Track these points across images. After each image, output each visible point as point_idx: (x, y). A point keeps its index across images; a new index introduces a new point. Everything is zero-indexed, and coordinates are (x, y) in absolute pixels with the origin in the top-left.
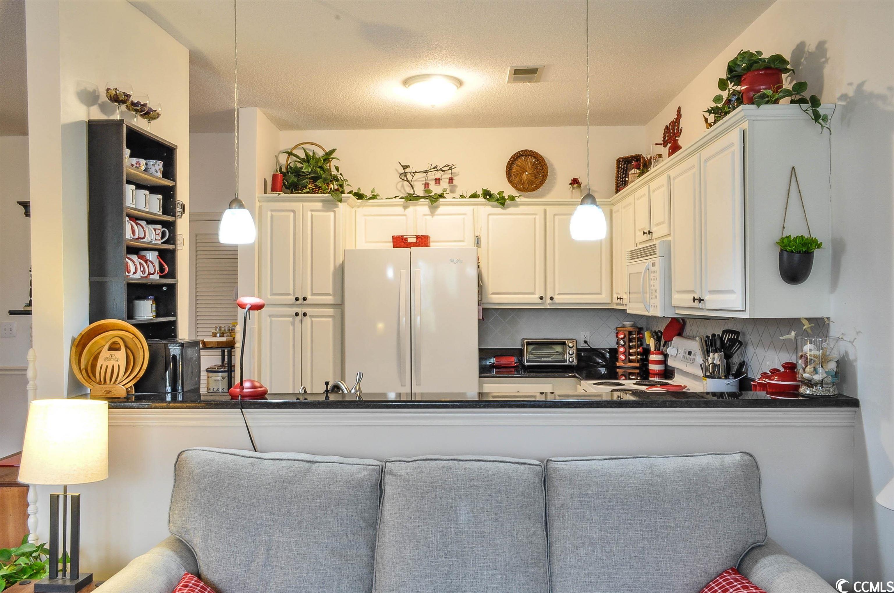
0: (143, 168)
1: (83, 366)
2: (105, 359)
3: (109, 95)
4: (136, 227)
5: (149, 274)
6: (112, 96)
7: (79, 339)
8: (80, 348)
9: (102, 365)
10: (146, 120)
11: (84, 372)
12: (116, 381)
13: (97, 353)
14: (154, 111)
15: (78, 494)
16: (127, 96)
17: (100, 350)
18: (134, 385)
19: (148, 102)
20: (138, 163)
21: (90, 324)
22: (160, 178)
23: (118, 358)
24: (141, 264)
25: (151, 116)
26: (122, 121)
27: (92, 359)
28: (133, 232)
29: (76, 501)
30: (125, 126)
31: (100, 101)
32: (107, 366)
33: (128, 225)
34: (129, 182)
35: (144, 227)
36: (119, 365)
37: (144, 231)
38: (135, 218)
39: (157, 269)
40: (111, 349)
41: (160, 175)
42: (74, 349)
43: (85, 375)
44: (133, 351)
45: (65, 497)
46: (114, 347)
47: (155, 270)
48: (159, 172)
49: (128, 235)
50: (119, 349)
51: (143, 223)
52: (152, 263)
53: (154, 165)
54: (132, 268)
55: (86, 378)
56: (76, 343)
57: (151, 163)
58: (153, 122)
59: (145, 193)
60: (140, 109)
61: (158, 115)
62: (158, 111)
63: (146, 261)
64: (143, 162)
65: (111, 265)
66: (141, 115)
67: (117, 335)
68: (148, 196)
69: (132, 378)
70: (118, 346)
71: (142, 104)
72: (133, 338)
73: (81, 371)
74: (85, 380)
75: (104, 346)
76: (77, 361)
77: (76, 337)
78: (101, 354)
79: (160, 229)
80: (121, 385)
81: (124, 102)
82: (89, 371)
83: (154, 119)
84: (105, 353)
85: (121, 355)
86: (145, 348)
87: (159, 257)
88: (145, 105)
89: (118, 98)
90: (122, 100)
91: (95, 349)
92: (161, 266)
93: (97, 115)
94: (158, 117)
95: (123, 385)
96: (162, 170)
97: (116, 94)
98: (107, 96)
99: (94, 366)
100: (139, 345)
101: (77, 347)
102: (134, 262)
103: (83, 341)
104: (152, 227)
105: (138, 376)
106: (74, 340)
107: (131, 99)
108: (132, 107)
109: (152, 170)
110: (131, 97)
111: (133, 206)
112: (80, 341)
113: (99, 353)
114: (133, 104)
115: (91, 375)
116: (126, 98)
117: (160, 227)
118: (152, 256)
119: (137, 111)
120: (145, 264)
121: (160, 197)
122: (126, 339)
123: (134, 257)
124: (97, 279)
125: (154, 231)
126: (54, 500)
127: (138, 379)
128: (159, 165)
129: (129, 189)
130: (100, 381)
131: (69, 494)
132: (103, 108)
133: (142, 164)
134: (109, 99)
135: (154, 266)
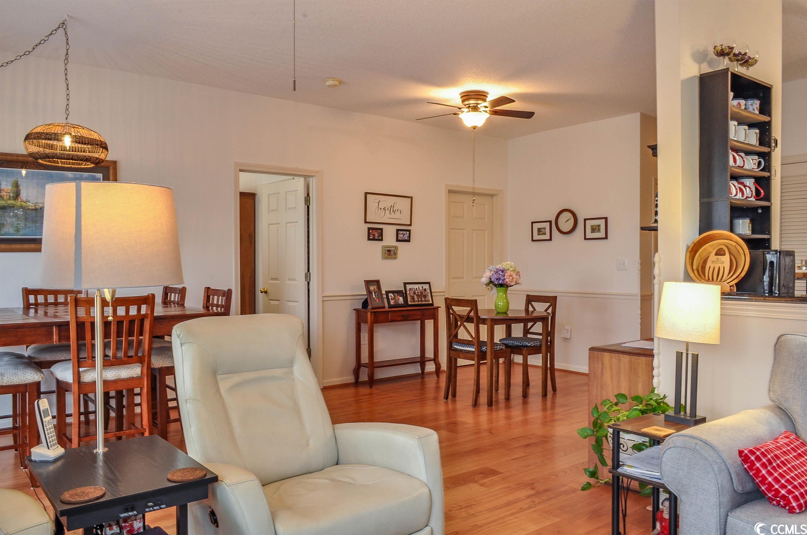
0: (743, 107)
1: (695, 267)
2: (713, 262)
3: (716, 52)
4: (737, 157)
5: (747, 197)
6: (719, 51)
7: (692, 246)
8: (693, 253)
9: (710, 267)
10: (745, 68)
11: (696, 272)
12: (721, 280)
13: (706, 257)
14: (752, 58)
15: (697, 353)
16: (731, 49)
17: (709, 255)
18: (736, 284)
19: (748, 51)
20: (739, 104)
21: (700, 235)
22: (757, 114)
23: (723, 262)
24: (740, 188)
25: (750, 63)
26: (728, 69)
27: (702, 262)
28: (735, 161)
29: (696, 358)
30: (730, 73)
31: (708, 59)
32: (714, 268)
33: (731, 154)
34: (732, 119)
35: (744, 157)
36: (724, 267)
37: (744, 161)
38: (736, 150)
39: (754, 194)
40: (717, 254)
41: (757, 112)
42: (688, 254)
43: (697, 274)
44: (735, 256)
45: (687, 354)
46: (720, 253)
47: (752, 194)
48: (756, 110)
49: (731, 162)
50: (724, 254)
51: (743, 154)
52: (750, 188)
53: (752, 105)
54: (734, 192)
55: (697, 277)
56: (690, 249)
57: (750, 103)
58: (751, 68)
59: (745, 128)
60: (741, 58)
61: (756, 61)
62: (756, 58)
63: (745, 186)
64: (743, 102)
65: (716, 189)
66: (740, 64)
67: (722, 244)
68: (747, 131)
69: (734, 278)
70: (723, 252)
71: (743, 53)
72: (736, 245)
73: (693, 271)
74: (697, 278)
75: (711, 252)
76: (691, 263)
77: (689, 245)
78: (709, 258)
79: (756, 160)
80: (725, 283)
81: (728, 54)
82: (700, 272)
83: (752, 65)
84: (713, 257)
85: (726, 259)
86: (746, 254)
87: (755, 184)
88: (745, 54)
89: (723, 52)
90: (727, 53)
91: (704, 255)
92: (757, 190)
93: (706, 69)
94: (756, 63)
95: (728, 283)
96: (758, 108)
97: (722, 49)
98: (714, 53)
99: (703, 268)
100: (741, 251)
101: (691, 252)
102: (735, 186)
103: (694, 248)
104: (750, 158)
105: (740, 276)
106: (688, 247)
107: (734, 51)
108: (734, 58)
109: (751, 109)
110: (734, 49)
111: (736, 139)
112: (693, 248)
113: (708, 257)
114: (735, 55)
115: (701, 274)
116: (730, 50)
117: (756, 157)
118: (750, 182)
119: (738, 60)
120: (744, 189)
121: (757, 131)
122: (730, 247)
123: (735, 183)
124: (706, 200)
125: (751, 161)
126: (679, 356)
127: (740, 279)
128: (756, 104)
129: (733, 124)
130: (709, 279)
131: (690, 352)
132: (710, 63)
133: (742, 105)
134: (715, 54)
135: (752, 191)
